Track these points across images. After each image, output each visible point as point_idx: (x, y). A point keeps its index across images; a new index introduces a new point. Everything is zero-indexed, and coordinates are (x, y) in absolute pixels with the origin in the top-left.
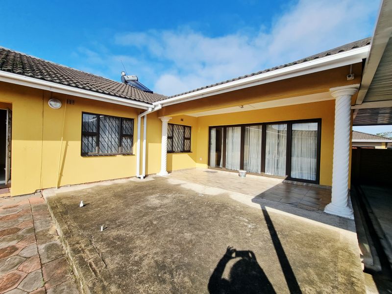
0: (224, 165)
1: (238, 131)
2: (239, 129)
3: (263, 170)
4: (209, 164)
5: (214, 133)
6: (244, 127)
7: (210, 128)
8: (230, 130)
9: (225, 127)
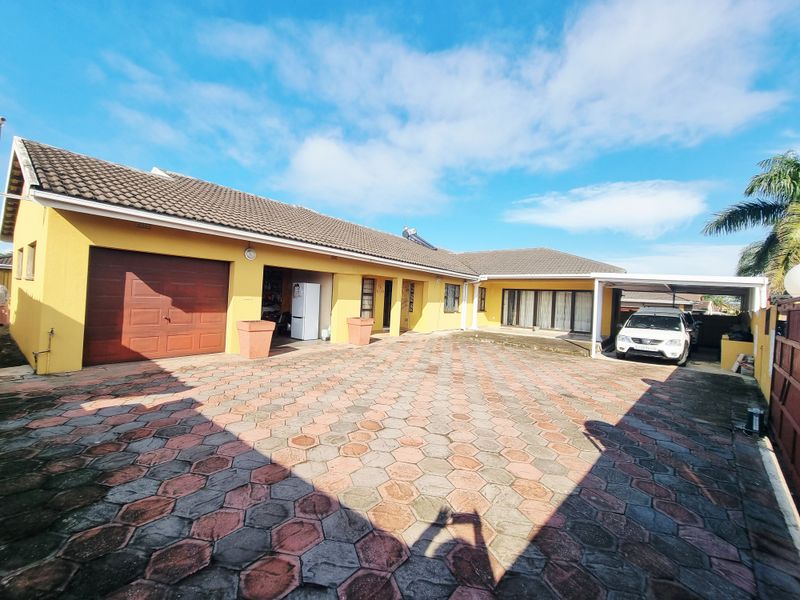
0: (518, 323)
1: (531, 295)
2: (533, 293)
3: (553, 326)
4: (502, 322)
5: (506, 295)
6: (537, 292)
7: (504, 290)
8: (523, 294)
9: (519, 291)
